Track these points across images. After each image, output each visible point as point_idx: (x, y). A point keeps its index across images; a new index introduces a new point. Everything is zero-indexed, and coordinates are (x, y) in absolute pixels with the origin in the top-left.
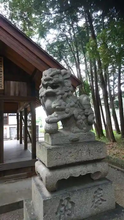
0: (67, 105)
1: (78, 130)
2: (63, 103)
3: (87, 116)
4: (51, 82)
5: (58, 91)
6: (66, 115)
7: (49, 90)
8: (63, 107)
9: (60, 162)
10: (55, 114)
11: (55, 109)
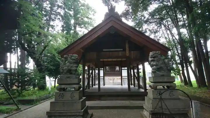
0: (159, 64)
1: (164, 72)
2: (158, 63)
3: (167, 67)
4: (153, 57)
5: (156, 59)
6: (159, 67)
7: (152, 59)
8: (157, 64)
9: (157, 81)
10: (155, 66)
11: (155, 65)
